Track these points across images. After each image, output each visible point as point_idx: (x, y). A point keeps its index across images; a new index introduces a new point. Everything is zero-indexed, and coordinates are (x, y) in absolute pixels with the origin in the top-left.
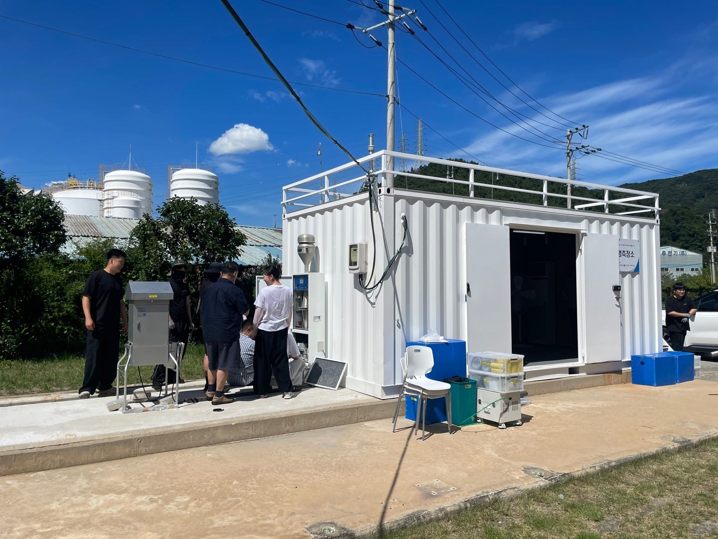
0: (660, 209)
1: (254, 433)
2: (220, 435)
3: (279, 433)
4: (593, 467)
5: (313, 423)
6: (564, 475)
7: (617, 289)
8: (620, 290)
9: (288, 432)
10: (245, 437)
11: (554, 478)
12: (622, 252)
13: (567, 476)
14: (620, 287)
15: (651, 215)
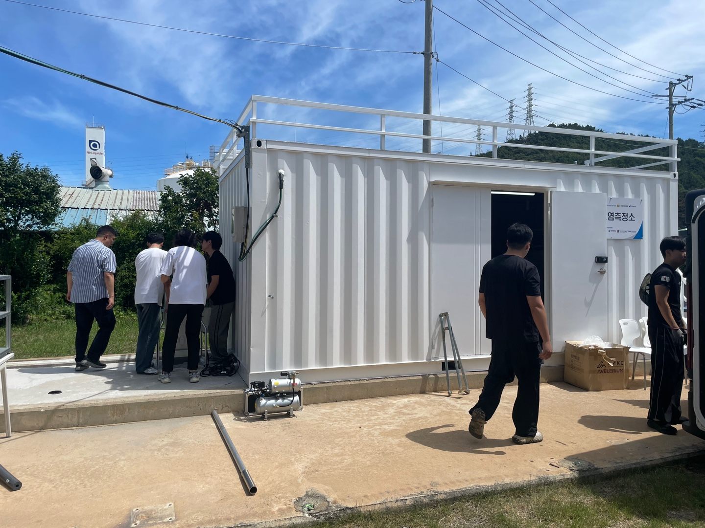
0: (680, 160)
1: (69, 421)
2: (25, 422)
3: (104, 423)
4: (402, 500)
5: (151, 413)
6: (344, 510)
7: (601, 260)
8: (606, 261)
9: (116, 422)
10: (58, 425)
11: (324, 514)
12: (615, 215)
13: (349, 511)
14: (607, 258)
15: (666, 168)
